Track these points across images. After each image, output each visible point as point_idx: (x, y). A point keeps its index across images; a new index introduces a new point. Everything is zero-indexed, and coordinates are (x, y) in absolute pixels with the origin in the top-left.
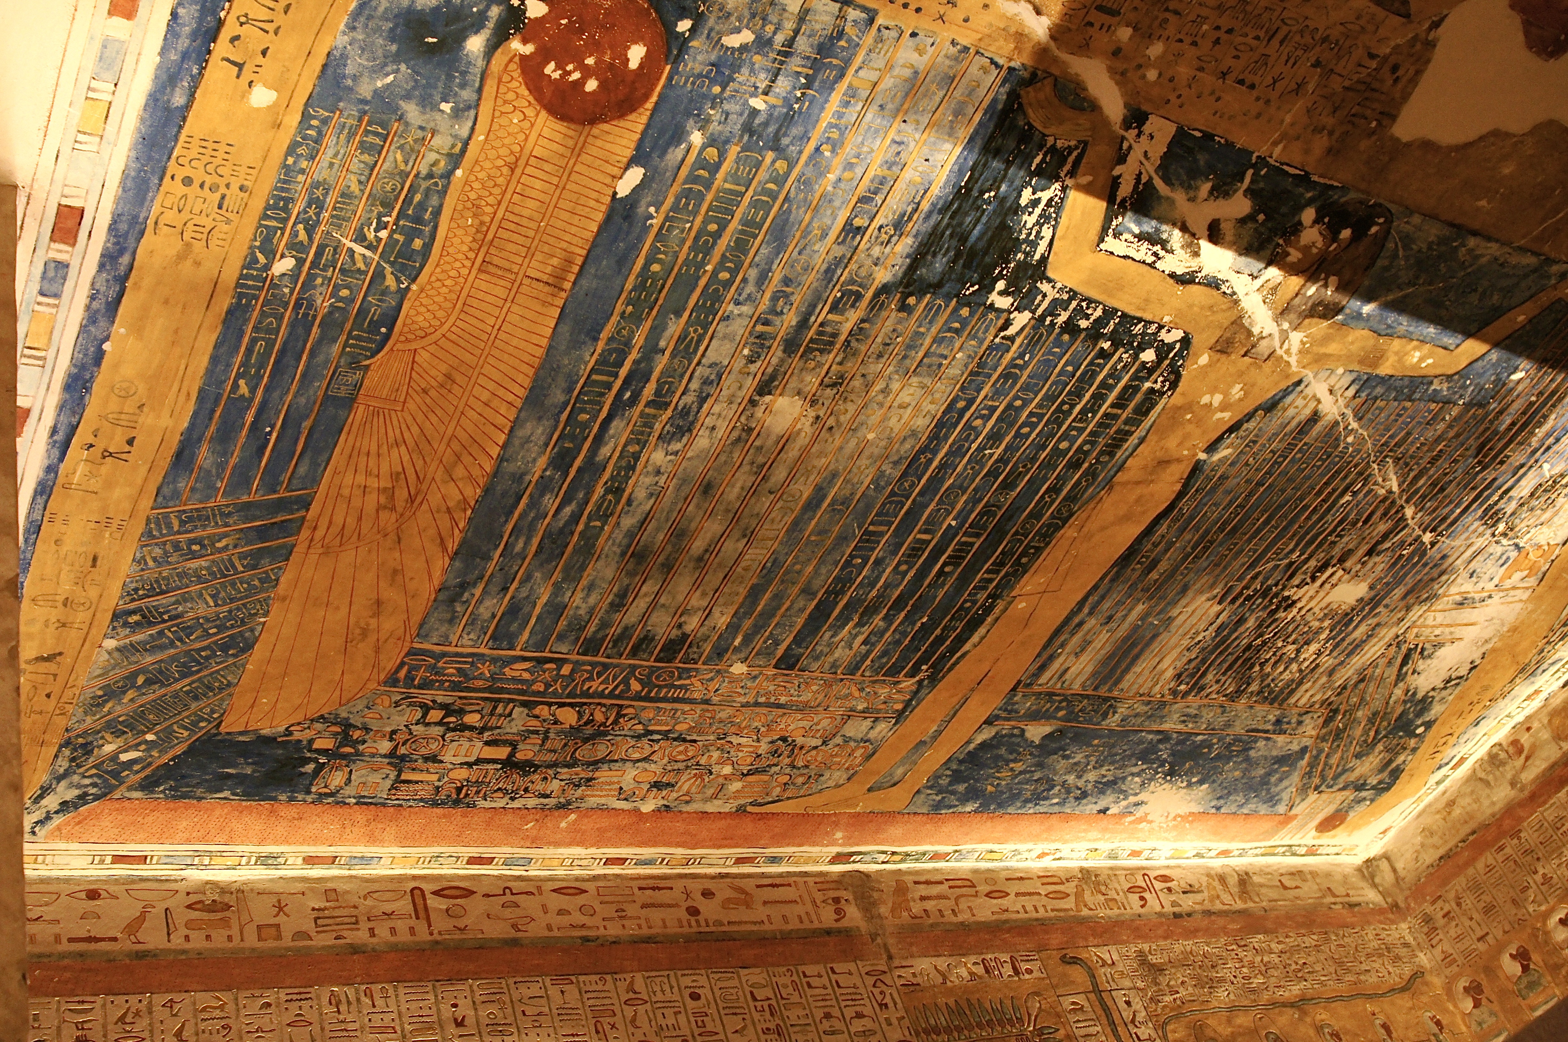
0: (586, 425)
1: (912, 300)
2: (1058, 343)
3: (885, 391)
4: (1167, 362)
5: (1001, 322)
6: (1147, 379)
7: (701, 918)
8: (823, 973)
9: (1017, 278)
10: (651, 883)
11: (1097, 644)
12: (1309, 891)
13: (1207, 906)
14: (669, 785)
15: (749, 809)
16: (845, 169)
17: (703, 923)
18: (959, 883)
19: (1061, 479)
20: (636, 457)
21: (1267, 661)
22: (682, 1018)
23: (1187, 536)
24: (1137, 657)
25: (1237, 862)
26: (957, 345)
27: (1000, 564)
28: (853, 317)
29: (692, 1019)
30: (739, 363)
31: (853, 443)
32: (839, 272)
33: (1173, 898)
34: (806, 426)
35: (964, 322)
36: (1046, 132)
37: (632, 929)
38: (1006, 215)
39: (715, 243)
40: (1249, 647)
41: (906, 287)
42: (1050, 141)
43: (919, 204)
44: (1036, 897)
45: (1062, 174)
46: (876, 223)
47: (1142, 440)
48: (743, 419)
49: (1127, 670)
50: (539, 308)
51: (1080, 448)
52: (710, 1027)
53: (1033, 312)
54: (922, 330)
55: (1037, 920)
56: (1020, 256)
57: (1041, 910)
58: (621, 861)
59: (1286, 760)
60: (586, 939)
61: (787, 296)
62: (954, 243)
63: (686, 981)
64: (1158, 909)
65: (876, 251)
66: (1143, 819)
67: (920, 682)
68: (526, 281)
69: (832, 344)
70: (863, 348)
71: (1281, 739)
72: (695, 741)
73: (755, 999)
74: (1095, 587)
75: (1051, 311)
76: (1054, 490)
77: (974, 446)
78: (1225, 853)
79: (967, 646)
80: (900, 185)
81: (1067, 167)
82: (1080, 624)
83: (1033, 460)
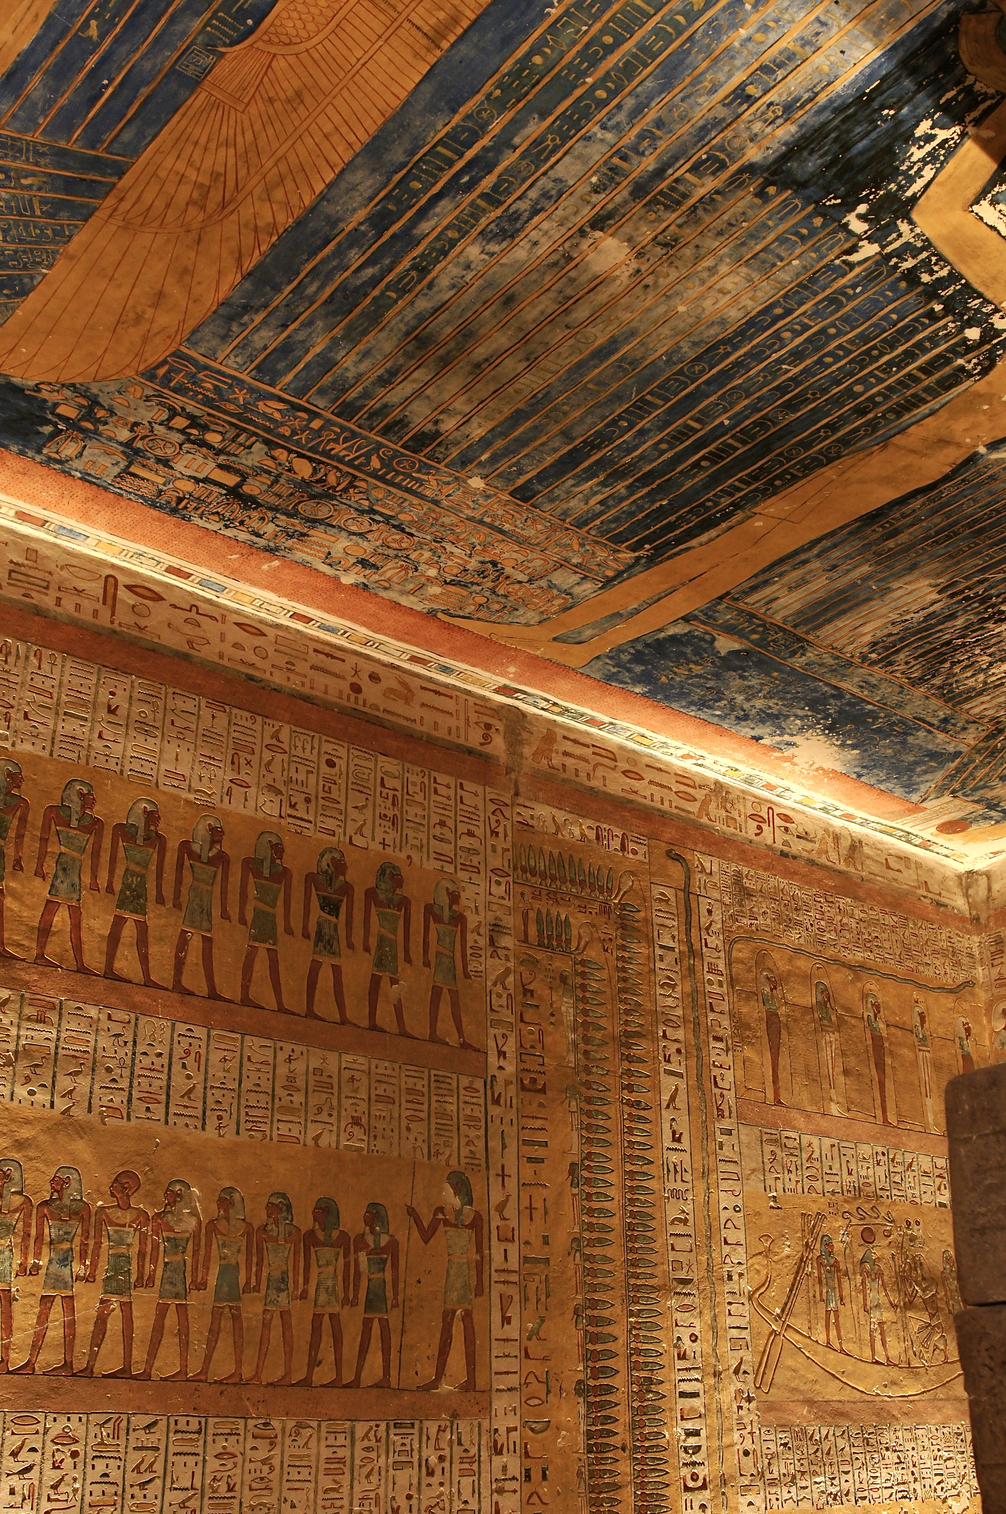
0: (415, 194)
1: (772, 190)
2: (893, 287)
3: (713, 270)
4: (988, 347)
5: (847, 245)
6: (962, 356)
7: (361, 697)
8: (453, 786)
9: (881, 207)
10: (327, 649)
11: (813, 586)
12: (908, 878)
13: (814, 856)
14: (374, 566)
15: (440, 615)
16: (758, 30)
17: (361, 702)
18: (603, 753)
19: (843, 420)
20: (453, 244)
21: (959, 662)
22: (312, 779)
23: (936, 519)
24: (844, 612)
25: (856, 829)
26: (798, 251)
27: (754, 477)
28: (710, 184)
29: (321, 783)
30: (583, 189)
31: (662, 309)
32: (713, 134)
33: (787, 837)
34: (624, 276)
35: (813, 232)
36: (970, 68)
37: (295, 684)
38: (896, 140)
39: (603, 58)
40: (948, 643)
41: (772, 175)
42: (970, 80)
43: (817, 94)
44: (666, 791)
45: (967, 119)
46: (767, 99)
47: (933, 413)
48: (567, 245)
49: (829, 621)
50: (409, 58)
51: (872, 397)
52: (334, 795)
53: (883, 247)
54: (770, 223)
55: (659, 810)
56: (893, 187)
57: (666, 803)
58: (307, 620)
59: (938, 757)
60: (251, 678)
61: (654, 138)
62: (836, 147)
63: (328, 747)
64: (770, 841)
65: (757, 127)
66: (789, 759)
67: (638, 559)
68: (407, 25)
69: (679, 203)
70: (707, 219)
71: (941, 736)
72: (412, 535)
73: (383, 785)
74: (832, 534)
75: (900, 254)
76: (832, 427)
77: (775, 356)
78: (849, 817)
79: (694, 542)
80: (806, 68)
81: (975, 114)
82: (805, 562)
83: (825, 391)
